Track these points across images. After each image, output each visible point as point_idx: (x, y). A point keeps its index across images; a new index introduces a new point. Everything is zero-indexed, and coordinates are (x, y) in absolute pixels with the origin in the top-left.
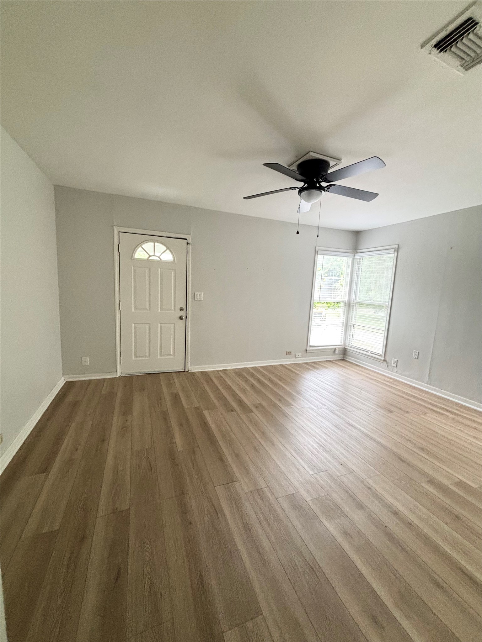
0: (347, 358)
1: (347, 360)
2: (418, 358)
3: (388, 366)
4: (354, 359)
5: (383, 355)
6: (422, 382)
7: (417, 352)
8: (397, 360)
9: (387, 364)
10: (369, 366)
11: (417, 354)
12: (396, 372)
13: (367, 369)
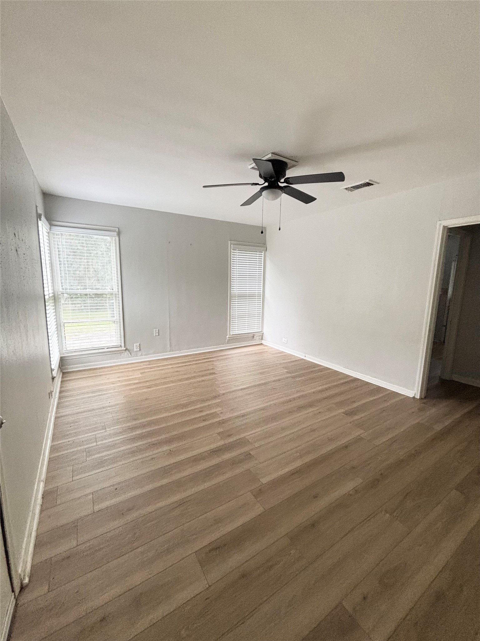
0: (68, 369)
1: (69, 370)
2: (159, 335)
3: (130, 353)
4: (81, 365)
5: (123, 345)
6: (166, 352)
7: (158, 329)
8: (140, 344)
9: (129, 352)
10: (108, 364)
11: (158, 331)
12: (141, 355)
13: (104, 368)
